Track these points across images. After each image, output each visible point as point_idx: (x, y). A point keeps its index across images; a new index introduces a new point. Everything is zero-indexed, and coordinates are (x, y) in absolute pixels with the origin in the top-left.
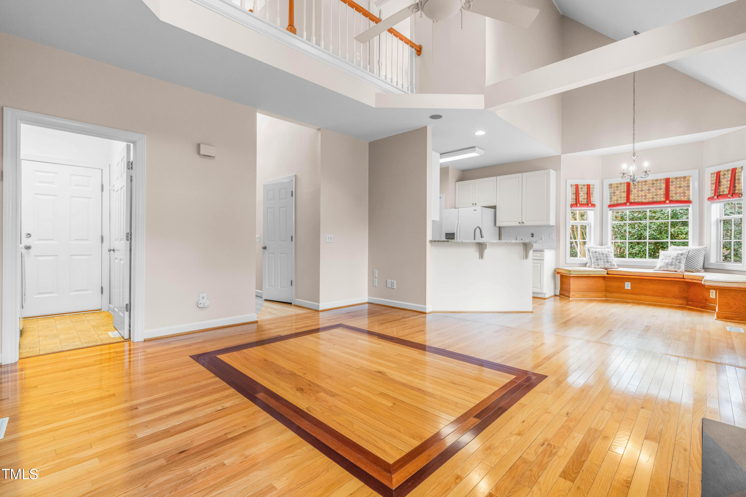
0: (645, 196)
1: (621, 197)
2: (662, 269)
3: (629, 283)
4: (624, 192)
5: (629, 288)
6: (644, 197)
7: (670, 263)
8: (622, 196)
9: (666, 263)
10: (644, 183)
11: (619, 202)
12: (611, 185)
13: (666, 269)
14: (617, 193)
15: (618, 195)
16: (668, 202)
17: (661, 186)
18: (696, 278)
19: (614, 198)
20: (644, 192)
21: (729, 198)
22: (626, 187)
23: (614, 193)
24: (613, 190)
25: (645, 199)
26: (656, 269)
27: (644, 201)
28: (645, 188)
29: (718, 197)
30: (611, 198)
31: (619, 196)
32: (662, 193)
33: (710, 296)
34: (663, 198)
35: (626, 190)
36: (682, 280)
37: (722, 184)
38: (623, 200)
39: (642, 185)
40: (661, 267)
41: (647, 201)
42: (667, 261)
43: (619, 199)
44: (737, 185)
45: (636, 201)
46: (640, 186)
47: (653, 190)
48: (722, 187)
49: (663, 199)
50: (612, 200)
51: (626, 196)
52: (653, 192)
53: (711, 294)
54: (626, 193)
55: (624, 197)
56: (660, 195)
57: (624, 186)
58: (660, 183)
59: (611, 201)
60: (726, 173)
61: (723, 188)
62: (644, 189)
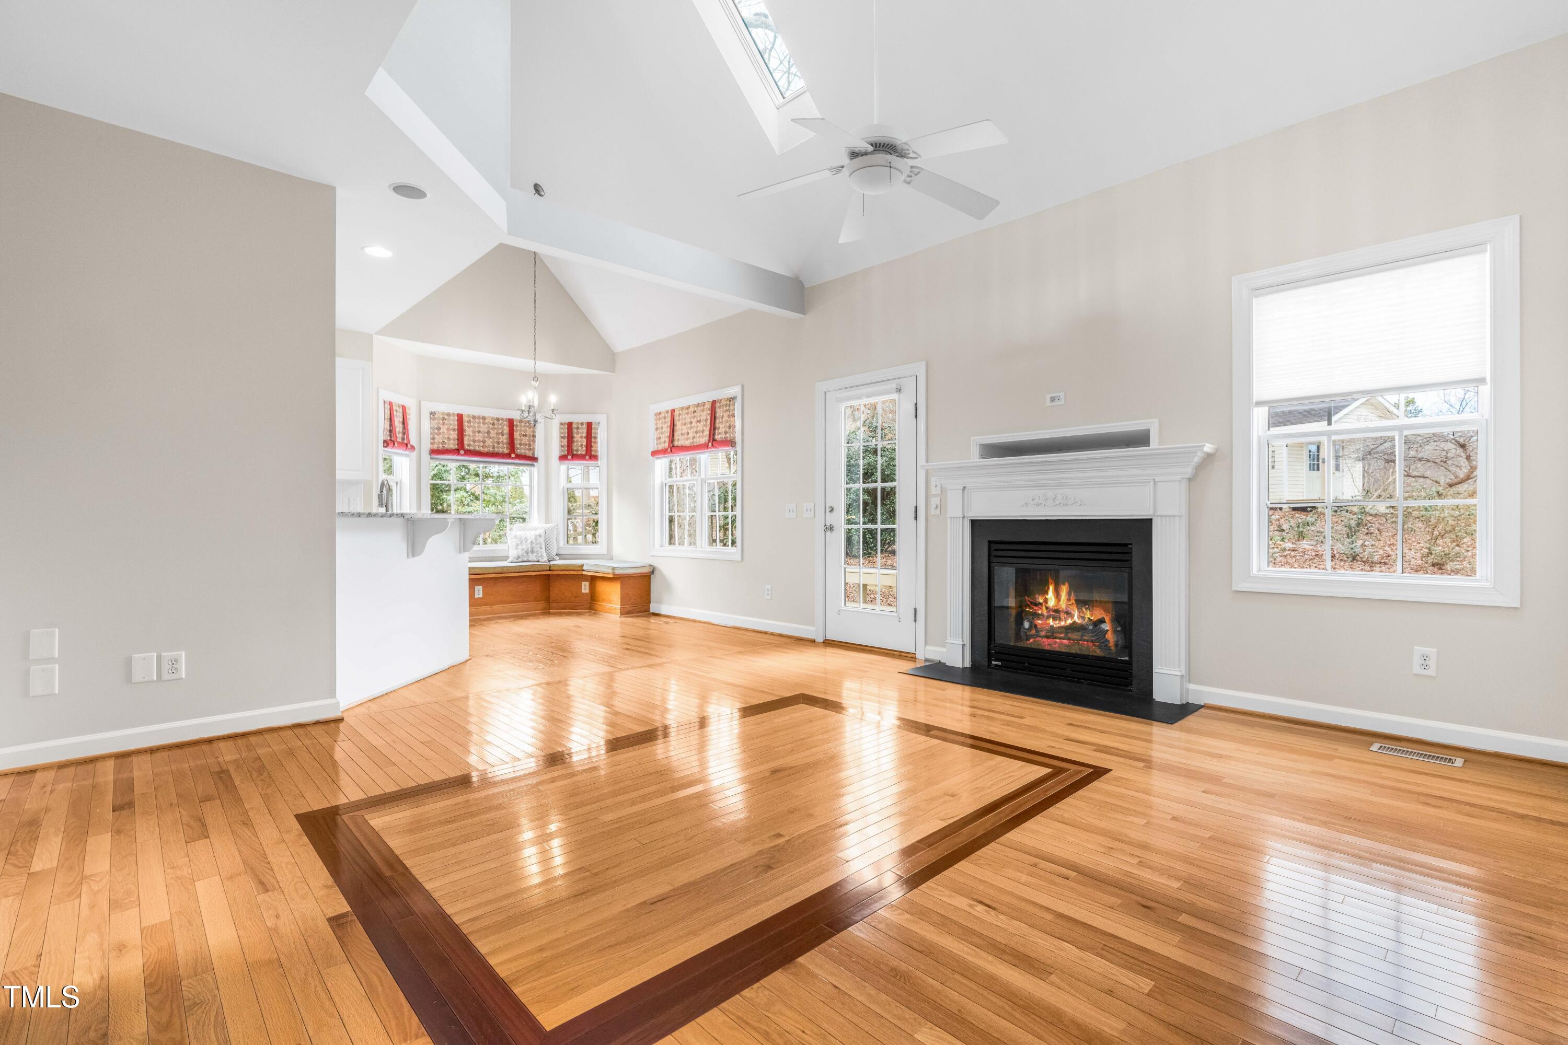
0: (484, 442)
1: (449, 439)
2: (520, 560)
3: (481, 588)
4: (454, 430)
5: (481, 596)
6: (481, 444)
7: (530, 550)
8: (451, 437)
9: (525, 550)
10: (481, 421)
11: (447, 446)
12: (433, 413)
13: (525, 559)
14: (444, 430)
15: (444, 434)
16: (513, 455)
17: (502, 429)
18: (570, 568)
19: (439, 439)
20: (481, 434)
21: (587, 460)
22: (456, 422)
23: (439, 429)
24: (437, 424)
25: (484, 447)
26: (509, 560)
27: (482, 449)
28: (484, 428)
29: (572, 457)
30: (433, 438)
31: (446, 436)
32: (505, 441)
33: (581, 591)
34: (507, 448)
35: (456, 427)
36: (549, 573)
37: (575, 440)
38: (453, 445)
39: (479, 423)
40: (519, 557)
41: (486, 450)
42: (524, 547)
43: (446, 441)
44: (593, 444)
45: (472, 448)
46: (477, 425)
47: (493, 433)
48: (575, 444)
49: (506, 451)
50: (436, 441)
51: (457, 437)
52: (493, 438)
53: (583, 587)
54: (456, 432)
55: (454, 439)
56: (503, 443)
57: (453, 420)
58: (503, 425)
59: (433, 443)
60: (580, 426)
61: (577, 446)
62: (481, 430)
